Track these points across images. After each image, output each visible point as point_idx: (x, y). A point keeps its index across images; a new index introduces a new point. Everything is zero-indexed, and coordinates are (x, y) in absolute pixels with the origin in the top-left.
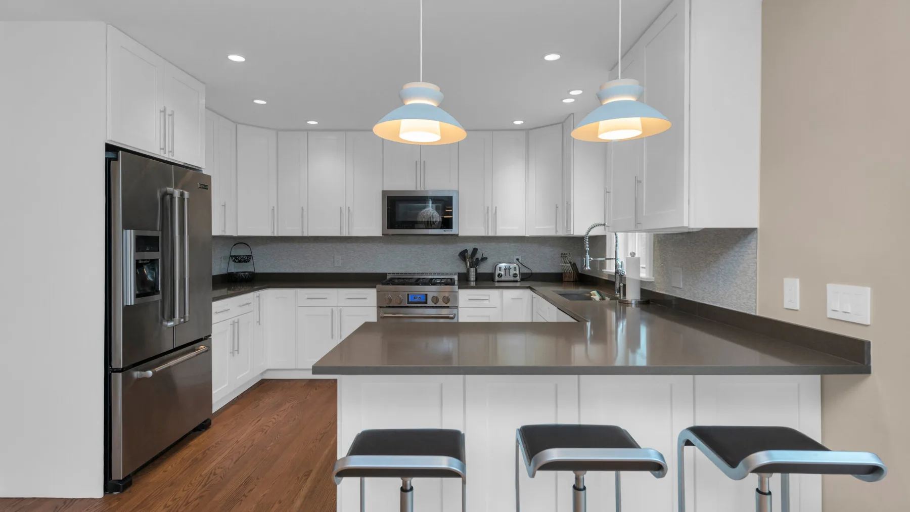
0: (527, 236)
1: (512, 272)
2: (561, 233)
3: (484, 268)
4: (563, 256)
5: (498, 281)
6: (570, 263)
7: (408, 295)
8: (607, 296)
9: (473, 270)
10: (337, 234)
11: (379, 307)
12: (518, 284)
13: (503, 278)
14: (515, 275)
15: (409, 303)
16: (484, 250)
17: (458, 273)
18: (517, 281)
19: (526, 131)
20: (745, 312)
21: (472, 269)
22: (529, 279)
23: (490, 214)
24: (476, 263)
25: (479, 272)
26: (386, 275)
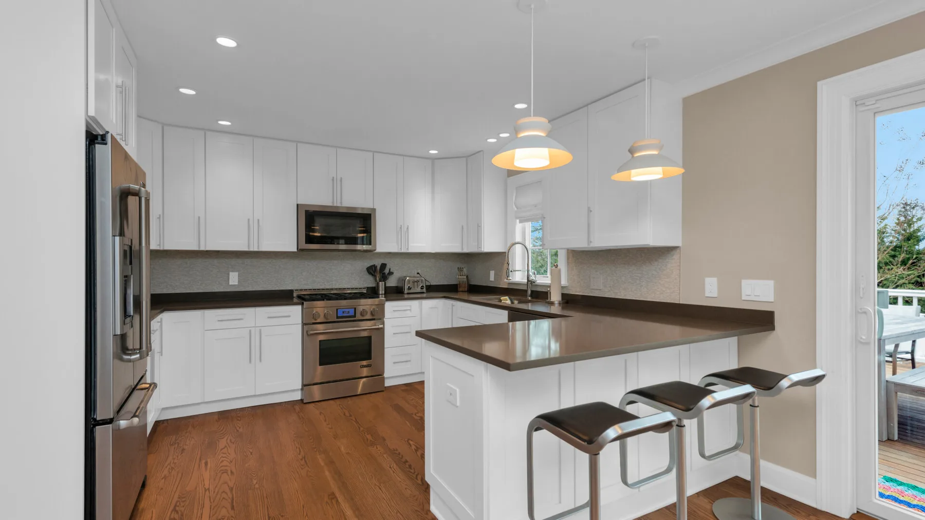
0: (433, 252)
1: (420, 285)
2: (467, 250)
3: (392, 282)
4: (460, 270)
5: (408, 293)
6: (465, 276)
7: (337, 310)
8: (517, 300)
9: (382, 284)
10: (244, 248)
11: (304, 324)
12: (425, 295)
13: (411, 291)
14: (422, 288)
15: (338, 317)
16: (392, 265)
17: (368, 288)
18: (423, 293)
20: (669, 302)
21: (380, 283)
22: (433, 291)
23: (403, 231)
24: (384, 278)
25: (387, 285)
26: (291, 292)
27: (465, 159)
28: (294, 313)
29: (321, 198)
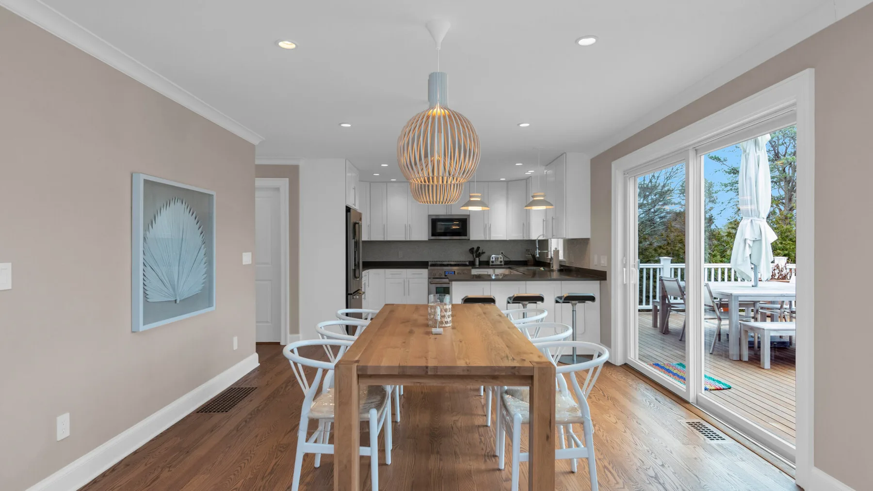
0: (508, 239)
1: (500, 260)
2: (526, 238)
3: (483, 258)
4: (527, 251)
5: (492, 265)
6: (531, 255)
7: (445, 272)
8: (545, 269)
9: (477, 260)
10: (403, 239)
11: (429, 278)
13: (494, 263)
14: (501, 262)
15: (445, 276)
16: (483, 248)
17: (469, 260)
18: (502, 265)
19: (507, 182)
21: (477, 258)
22: (508, 264)
23: (487, 228)
24: (479, 255)
25: (481, 260)
26: (428, 262)
27: (525, 181)
28: (424, 273)
29: (440, 211)
